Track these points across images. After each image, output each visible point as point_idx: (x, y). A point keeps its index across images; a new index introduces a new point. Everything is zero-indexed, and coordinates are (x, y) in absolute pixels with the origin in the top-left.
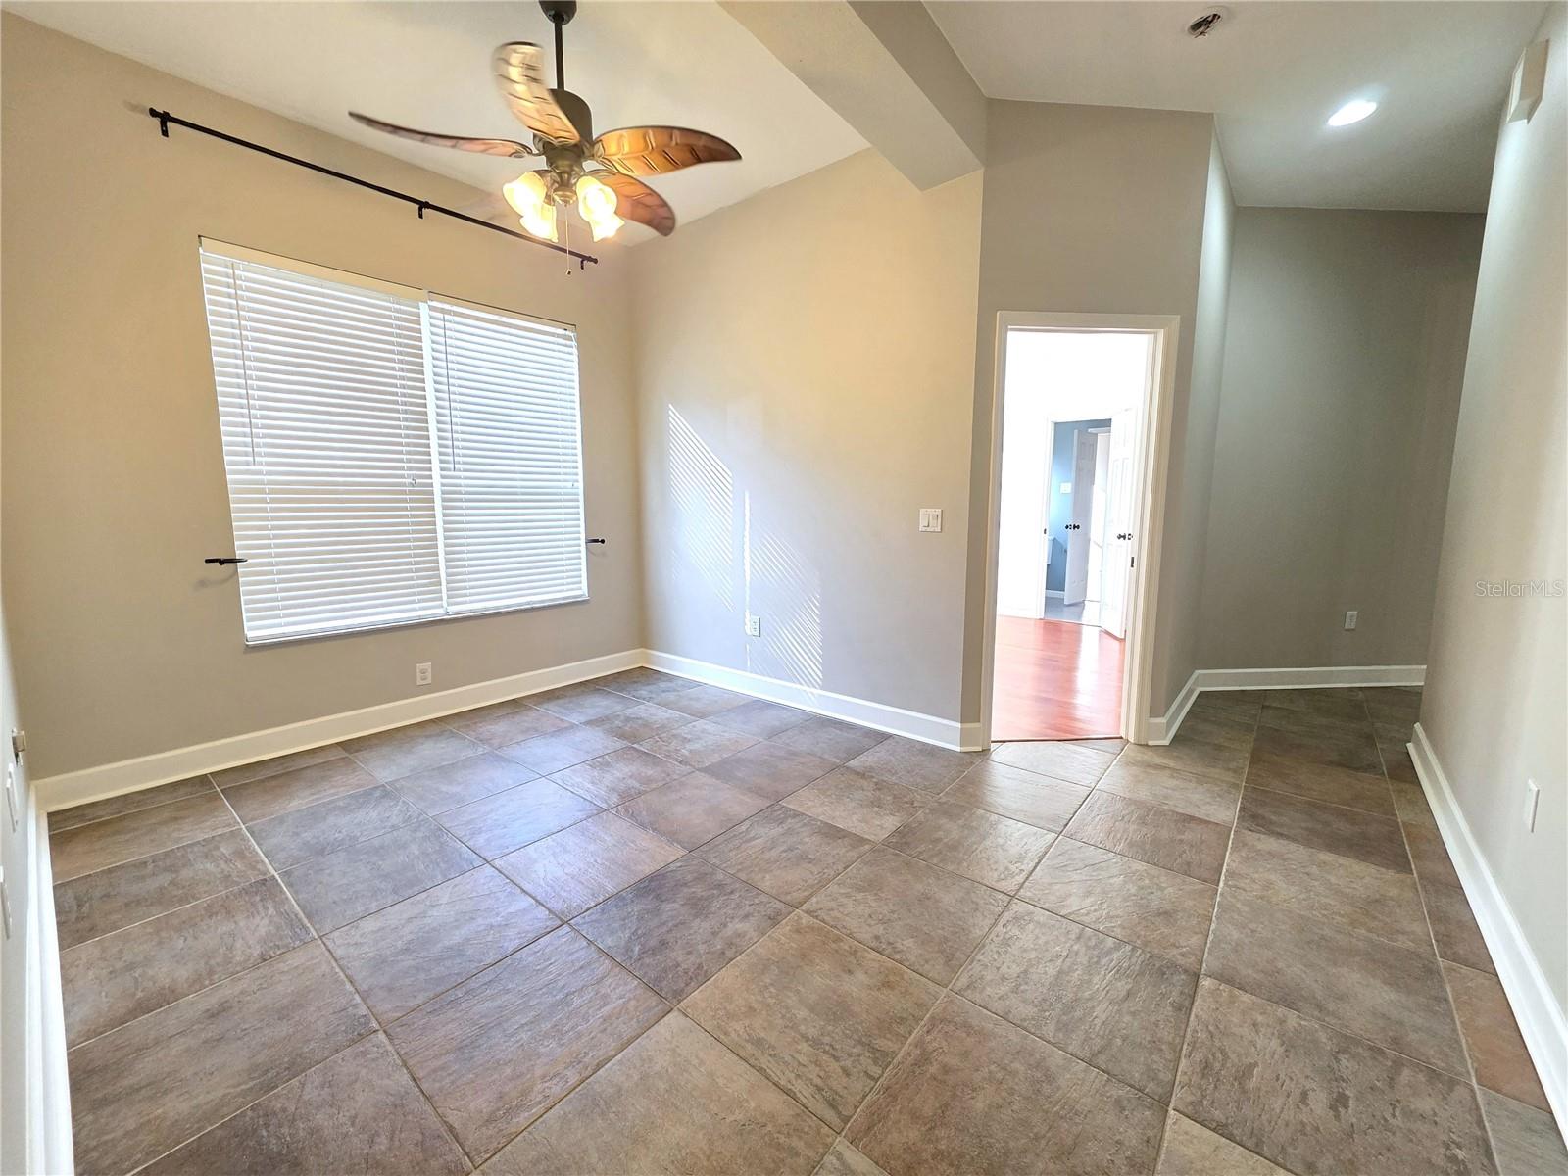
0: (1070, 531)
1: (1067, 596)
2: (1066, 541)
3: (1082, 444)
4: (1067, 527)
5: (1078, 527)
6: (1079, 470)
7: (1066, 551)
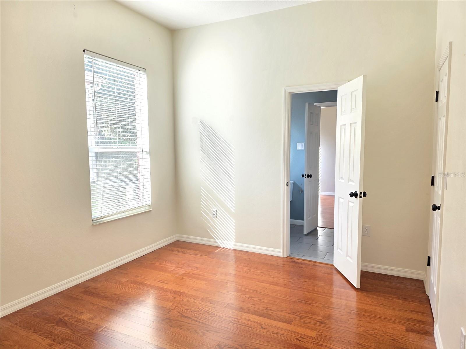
0: (306, 180)
1: (305, 222)
2: (302, 184)
3: (311, 114)
4: (303, 176)
5: (311, 176)
6: (310, 133)
7: (303, 191)
